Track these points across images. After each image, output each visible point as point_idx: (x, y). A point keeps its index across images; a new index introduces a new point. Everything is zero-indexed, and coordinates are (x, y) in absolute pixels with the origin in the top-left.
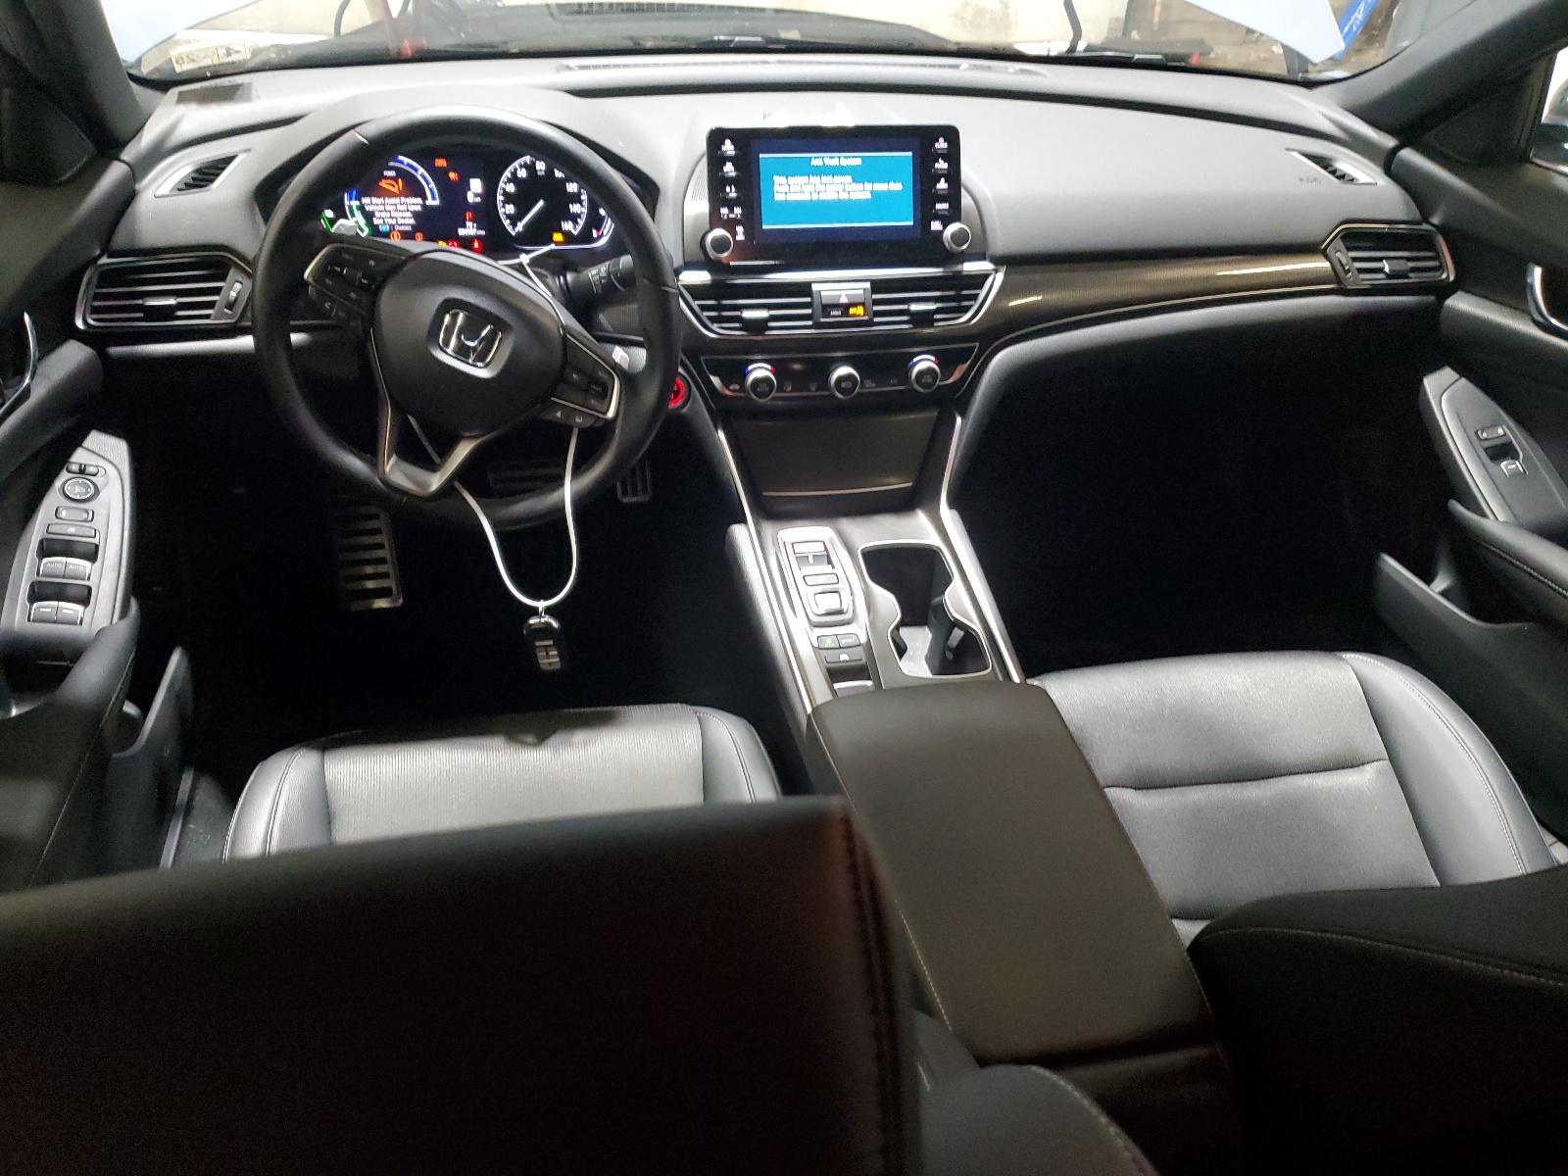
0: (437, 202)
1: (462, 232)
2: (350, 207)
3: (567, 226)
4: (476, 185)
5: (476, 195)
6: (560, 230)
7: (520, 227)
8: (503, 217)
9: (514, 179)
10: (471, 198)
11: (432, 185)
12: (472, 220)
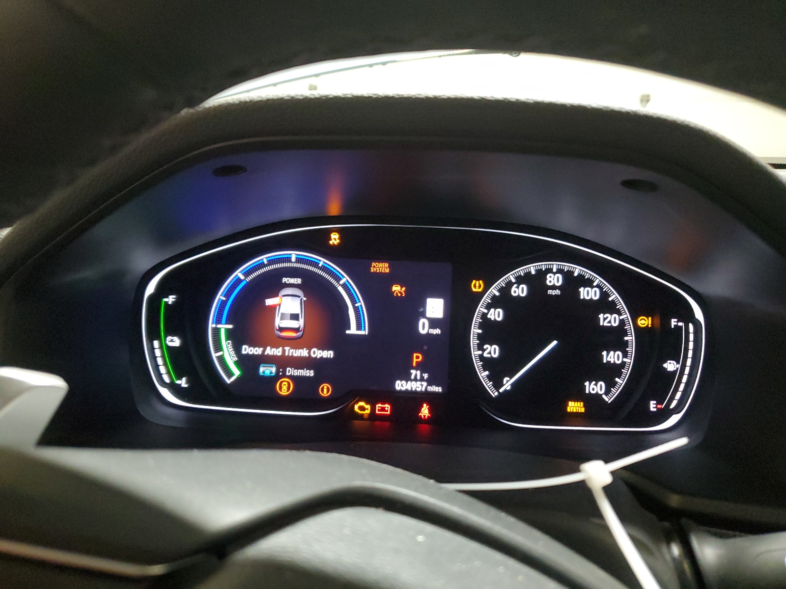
0: (364, 332)
1: (401, 385)
2: (216, 331)
3: (595, 388)
4: (435, 307)
5: (434, 323)
6: (580, 395)
7: (508, 384)
8: (478, 364)
9: (503, 300)
10: (423, 327)
11: (361, 303)
12: (420, 367)
